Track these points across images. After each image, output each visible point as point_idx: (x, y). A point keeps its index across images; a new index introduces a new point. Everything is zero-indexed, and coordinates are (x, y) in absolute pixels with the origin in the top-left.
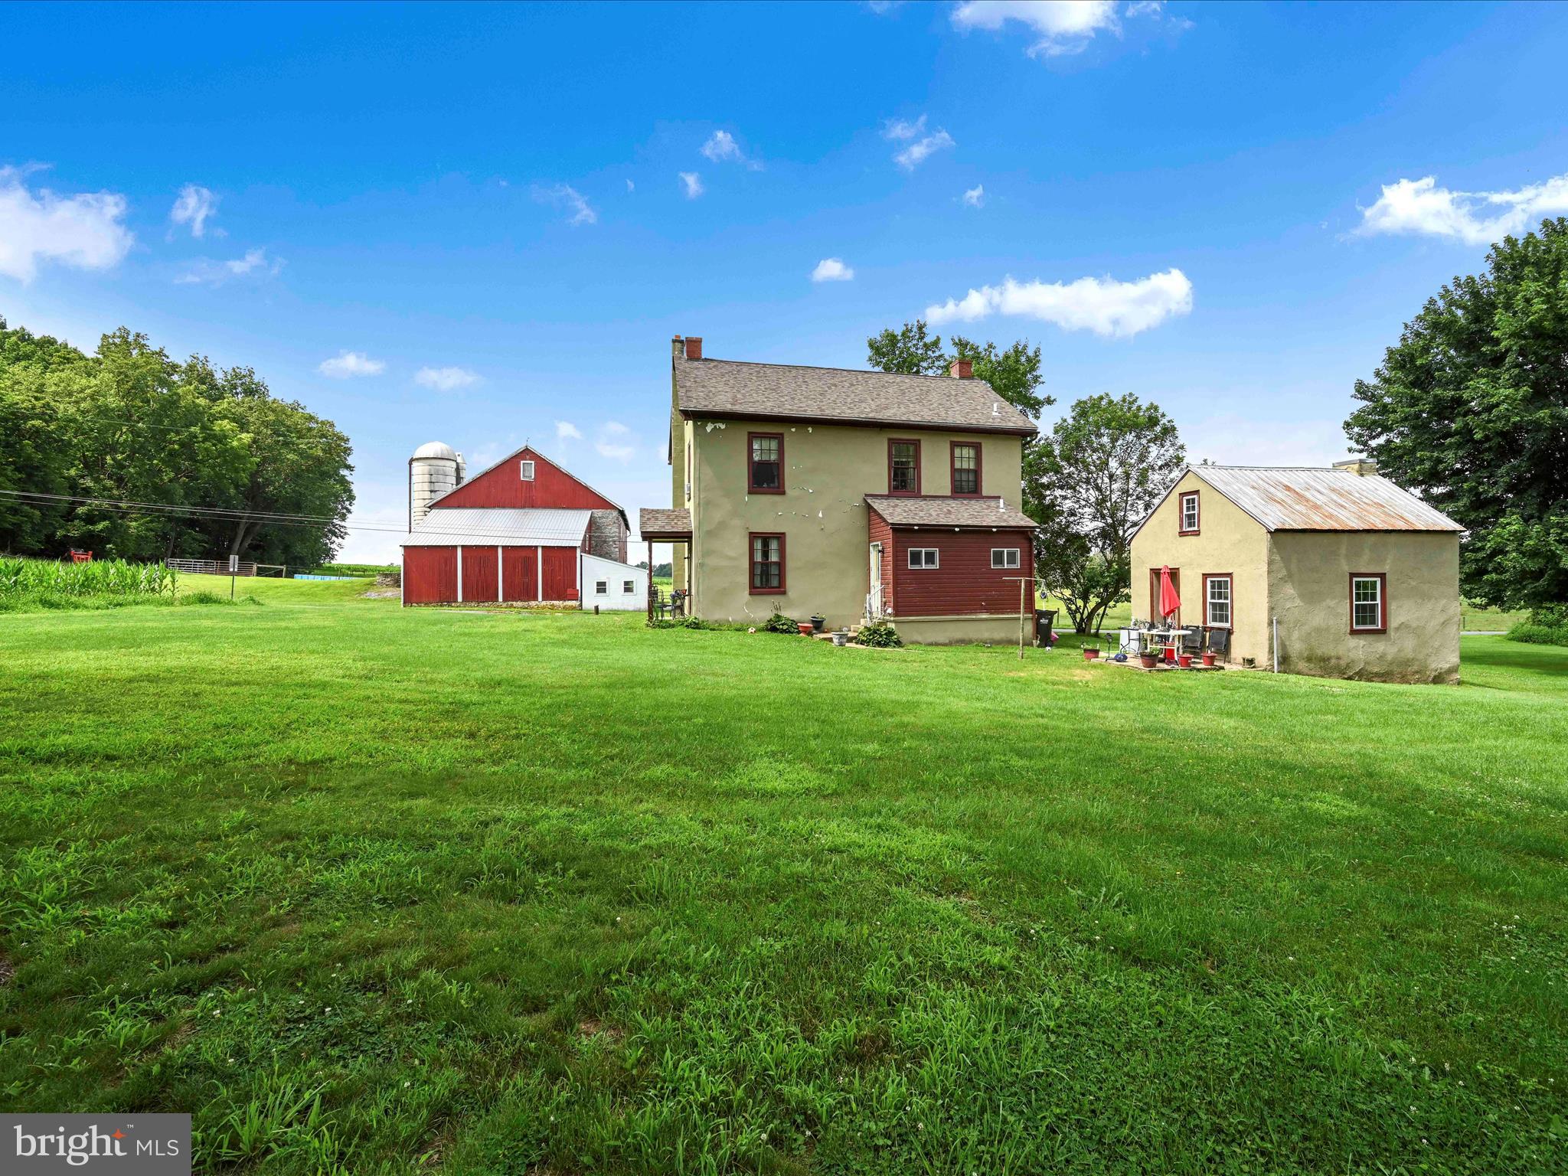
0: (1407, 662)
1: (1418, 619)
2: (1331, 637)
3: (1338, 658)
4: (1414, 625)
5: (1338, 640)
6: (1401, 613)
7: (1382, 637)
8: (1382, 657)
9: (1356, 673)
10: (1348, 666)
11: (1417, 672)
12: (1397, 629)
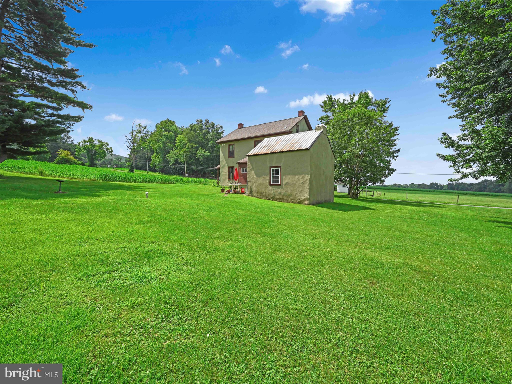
0: (289, 196)
1: (293, 181)
2: (264, 186)
3: (266, 193)
4: (291, 183)
5: (266, 187)
6: (286, 179)
7: (280, 187)
8: (280, 193)
9: (272, 198)
10: (268, 195)
11: (292, 199)
12: (285, 184)
